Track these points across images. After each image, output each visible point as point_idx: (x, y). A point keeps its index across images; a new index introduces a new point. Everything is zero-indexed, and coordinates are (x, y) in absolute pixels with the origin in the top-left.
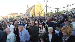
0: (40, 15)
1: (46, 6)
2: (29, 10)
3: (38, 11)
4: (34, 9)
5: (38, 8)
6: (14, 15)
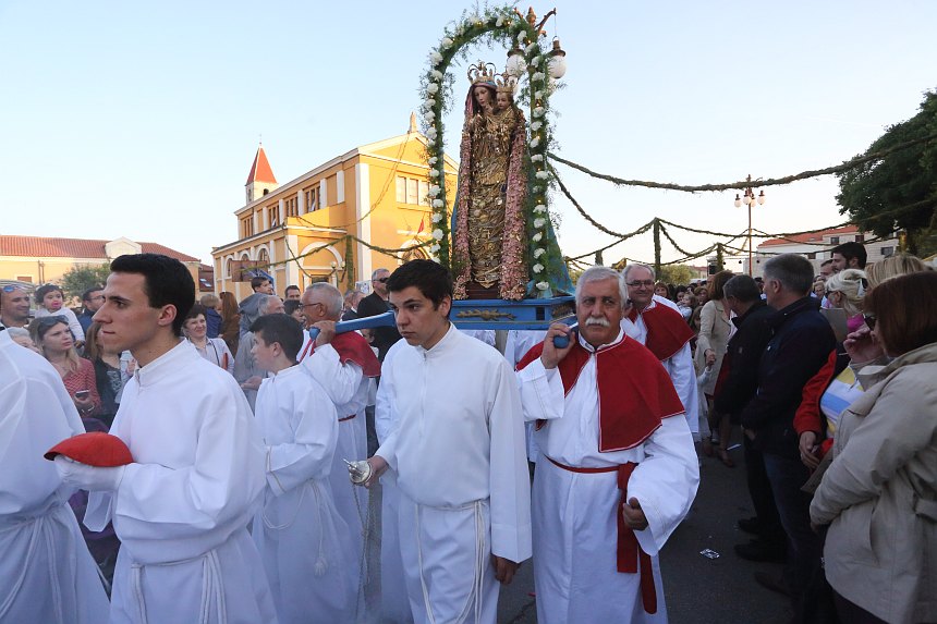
3: (399, 232)
4: (341, 199)
5: (400, 199)
6: (36, 259)
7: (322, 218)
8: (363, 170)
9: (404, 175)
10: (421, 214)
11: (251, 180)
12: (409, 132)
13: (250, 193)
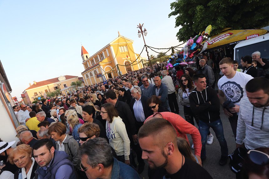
0: (129, 70)
1: (145, 46)
2: (92, 61)
3: (123, 59)
4: (108, 55)
5: (121, 52)
6: (46, 85)
7: (106, 60)
8: (112, 48)
9: (120, 46)
10: (126, 54)
11: (82, 54)
12: (119, 36)
13: (83, 58)
